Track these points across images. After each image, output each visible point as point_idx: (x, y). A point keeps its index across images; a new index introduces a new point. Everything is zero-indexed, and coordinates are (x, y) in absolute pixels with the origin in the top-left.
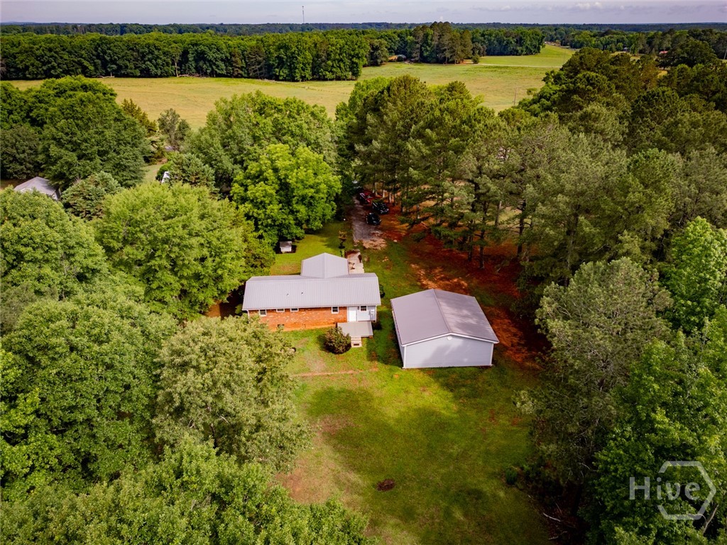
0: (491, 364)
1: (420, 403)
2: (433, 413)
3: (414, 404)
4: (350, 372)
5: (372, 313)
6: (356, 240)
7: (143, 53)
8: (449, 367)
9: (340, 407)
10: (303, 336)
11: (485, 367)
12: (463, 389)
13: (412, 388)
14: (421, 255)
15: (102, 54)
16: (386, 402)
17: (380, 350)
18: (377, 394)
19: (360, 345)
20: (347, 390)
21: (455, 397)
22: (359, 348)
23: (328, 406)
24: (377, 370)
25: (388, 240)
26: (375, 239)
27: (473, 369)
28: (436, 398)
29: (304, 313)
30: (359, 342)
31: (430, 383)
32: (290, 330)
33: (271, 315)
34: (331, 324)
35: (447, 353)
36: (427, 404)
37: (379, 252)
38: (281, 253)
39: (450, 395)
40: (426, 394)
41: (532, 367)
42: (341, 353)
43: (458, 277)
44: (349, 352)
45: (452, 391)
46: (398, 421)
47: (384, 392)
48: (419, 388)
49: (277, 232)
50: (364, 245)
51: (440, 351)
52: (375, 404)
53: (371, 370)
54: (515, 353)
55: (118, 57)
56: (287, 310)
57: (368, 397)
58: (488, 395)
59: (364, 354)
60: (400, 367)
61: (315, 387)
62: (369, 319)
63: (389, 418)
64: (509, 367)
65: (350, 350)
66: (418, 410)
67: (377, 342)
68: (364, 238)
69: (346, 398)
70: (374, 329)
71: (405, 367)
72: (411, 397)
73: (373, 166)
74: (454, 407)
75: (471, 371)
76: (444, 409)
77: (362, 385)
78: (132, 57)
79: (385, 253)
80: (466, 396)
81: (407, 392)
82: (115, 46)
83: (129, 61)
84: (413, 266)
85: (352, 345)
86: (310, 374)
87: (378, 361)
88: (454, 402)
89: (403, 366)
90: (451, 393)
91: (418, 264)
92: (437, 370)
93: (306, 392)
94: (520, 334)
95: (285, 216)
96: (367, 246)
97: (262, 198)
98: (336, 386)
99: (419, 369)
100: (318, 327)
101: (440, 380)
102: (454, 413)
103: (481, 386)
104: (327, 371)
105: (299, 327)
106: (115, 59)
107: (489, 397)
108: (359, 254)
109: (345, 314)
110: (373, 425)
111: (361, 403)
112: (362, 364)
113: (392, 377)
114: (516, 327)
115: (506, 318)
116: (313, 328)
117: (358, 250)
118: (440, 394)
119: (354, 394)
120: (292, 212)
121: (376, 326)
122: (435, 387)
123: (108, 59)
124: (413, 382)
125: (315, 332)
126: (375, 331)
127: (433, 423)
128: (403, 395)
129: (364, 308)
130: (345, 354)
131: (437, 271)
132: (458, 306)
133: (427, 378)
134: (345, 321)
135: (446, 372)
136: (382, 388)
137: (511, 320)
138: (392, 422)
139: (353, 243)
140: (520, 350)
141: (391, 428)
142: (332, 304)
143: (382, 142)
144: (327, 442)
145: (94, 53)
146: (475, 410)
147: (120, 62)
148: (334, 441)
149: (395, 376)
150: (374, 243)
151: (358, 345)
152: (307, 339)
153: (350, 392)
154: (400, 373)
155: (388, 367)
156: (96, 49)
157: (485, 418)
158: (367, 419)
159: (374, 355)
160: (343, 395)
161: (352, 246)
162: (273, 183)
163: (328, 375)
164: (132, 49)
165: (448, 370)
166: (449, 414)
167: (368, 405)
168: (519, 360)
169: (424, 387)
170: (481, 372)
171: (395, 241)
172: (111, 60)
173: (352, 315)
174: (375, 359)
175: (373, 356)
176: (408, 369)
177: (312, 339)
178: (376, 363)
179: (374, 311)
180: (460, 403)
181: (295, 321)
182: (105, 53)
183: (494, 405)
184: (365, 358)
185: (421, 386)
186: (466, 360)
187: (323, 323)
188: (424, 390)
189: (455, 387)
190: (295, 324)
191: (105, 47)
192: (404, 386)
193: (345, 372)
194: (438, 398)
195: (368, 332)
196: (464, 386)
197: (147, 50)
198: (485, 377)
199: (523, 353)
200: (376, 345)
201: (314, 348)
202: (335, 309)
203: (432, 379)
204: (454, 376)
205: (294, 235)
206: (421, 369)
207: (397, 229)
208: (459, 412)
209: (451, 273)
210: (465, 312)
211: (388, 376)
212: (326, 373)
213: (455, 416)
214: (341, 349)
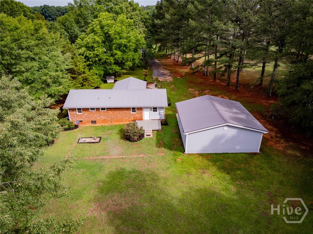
0: (258, 151)
1: (201, 184)
2: (213, 194)
3: (195, 185)
4: (141, 156)
5: (161, 113)
6: (154, 77)
7: (63, 12)
8: (224, 153)
9: (128, 186)
10: (109, 129)
11: (253, 153)
12: (238, 172)
13: (193, 170)
14: (195, 84)
15: (44, 13)
16: (170, 182)
17: (166, 140)
18: (162, 175)
19: (151, 136)
20: (137, 171)
21: (232, 179)
22: (150, 138)
23: (118, 185)
24: (163, 154)
25: (174, 77)
26: (166, 77)
27: (245, 156)
28: (215, 179)
29: (110, 112)
30: (151, 133)
31: (209, 166)
32: (100, 125)
33: (86, 113)
34: (131, 121)
35: (223, 141)
36: (208, 185)
37: (168, 83)
38: (107, 83)
39: (228, 177)
40: (205, 176)
41: (294, 154)
42: (136, 141)
43: (221, 95)
44: (142, 141)
45: (228, 173)
46: (182, 201)
47: (168, 173)
48: (199, 170)
49: (103, 68)
50: (159, 79)
51: (217, 139)
52: (160, 184)
53: (158, 154)
54: (276, 143)
55: (52, 14)
56: (98, 109)
57: (155, 178)
58: (262, 178)
59: (154, 142)
60: (181, 152)
61: (110, 168)
62: (159, 118)
63: (173, 198)
64: (274, 154)
65: (143, 139)
66: (199, 190)
67: (164, 134)
68: (159, 76)
69: (135, 178)
70: (162, 124)
71: (186, 152)
72: (192, 178)
73: (166, 31)
74: (233, 188)
75: (242, 157)
76: (224, 190)
77: (150, 167)
78: (58, 14)
79: (172, 83)
80: (242, 179)
81: (188, 173)
82: (50, 9)
83: (57, 16)
84: (190, 89)
85: (145, 136)
86: (109, 157)
87: (165, 147)
88: (232, 183)
89: (185, 151)
90: (228, 175)
91: (193, 88)
92: (214, 155)
93: (102, 172)
94: (275, 129)
95: (108, 57)
96: (161, 80)
97: (92, 44)
98: (128, 167)
99: (198, 154)
100: (122, 123)
101: (217, 163)
102: (233, 195)
103: (253, 169)
104: (122, 154)
105: (107, 123)
106: (51, 15)
107: (263, 180)
108: (156, 84)
109: (141, 114)
110: (157, 205)
111: (148, 183)
112: (151, 149)
113: (175, 160)
114: (271, 125)
115: (261, 119)
116: (117, 124)
117: (155, 82)
118: (218, 176)
119: (142, 175)
120: (112, 55)
121: (164, 123)
122: (213, 169)
123: (47, 15)
124: (194, 165)
125: (118, 126)
126: (163, 126)
127: (214, 204)
128: (185, 176)
129: (155, 109)
130: (138, 142)
131: (206, 92)
132: (230, 106)
133: (206, 162)
134: (141, 119)
135: (221, 157)
136: (167, 169)
137: (265, 120)
138: (175, 203)
139: (152, 78)
140: (279, 141)
141: (174, 208)
142: (131, 105)
143: (171, 15)
144: (111, 222)
145: (41, 12)
146: (253, 192)
147: (53, 17)
148: (118, 222)
149: (178, 160)
150: (165, 79)
151: (150, 135)
152: (111, 131)
153: (139, 172)
154: (182, 157)
155: (172, 152)
156: (42, 11)
157: (265, 201)
158: (152, 198)
159: (162, 143)
160: (133, 175)
161: (151, 80)
162: (100, 35)
163: (123, 158)
164: (58, 11)
165: (223, 155)
166: (228, 195)
167: (154, 184)
168: (281, 148)
169: (204, 170)
170: (252, 158)
171: (179, 78)
172: (49, 15)
173: (147, 115)
174: (162, 146)
175: (160, 144)
176: (189, 154)
177: (116, 131)
178: (163, 149)
179: (163, 112)
180: (238, 184)
181: (104, 118)
182: (46, 12)
183: (269, 187)
184: (154, 145)
185: (201, 169)
186: (238, 147)
187: (124, 120)
188: (204, 173)
189: (231, 170)
190: (104, 121)
191: (46, 10)
192: (185, 168)
193: (137, 156)
194: (216, 180)
195: (158, 126)
196: (238, 169)
197: (65, 11)
198: (256, 162)
199: (282, 143)
200: (164, 136)
201: (116, 137)
202: (134, 109)
203: (210, 163)
204: (229, 160)
205: (114, 70)
206: (201, 155)
207: (180, 72)
208: (238, 193)
209: (217, 92)
210: (235, 110)
211: (172, 159)
212: (121, 157)
213: (235, 197)
214: (136, 138)
